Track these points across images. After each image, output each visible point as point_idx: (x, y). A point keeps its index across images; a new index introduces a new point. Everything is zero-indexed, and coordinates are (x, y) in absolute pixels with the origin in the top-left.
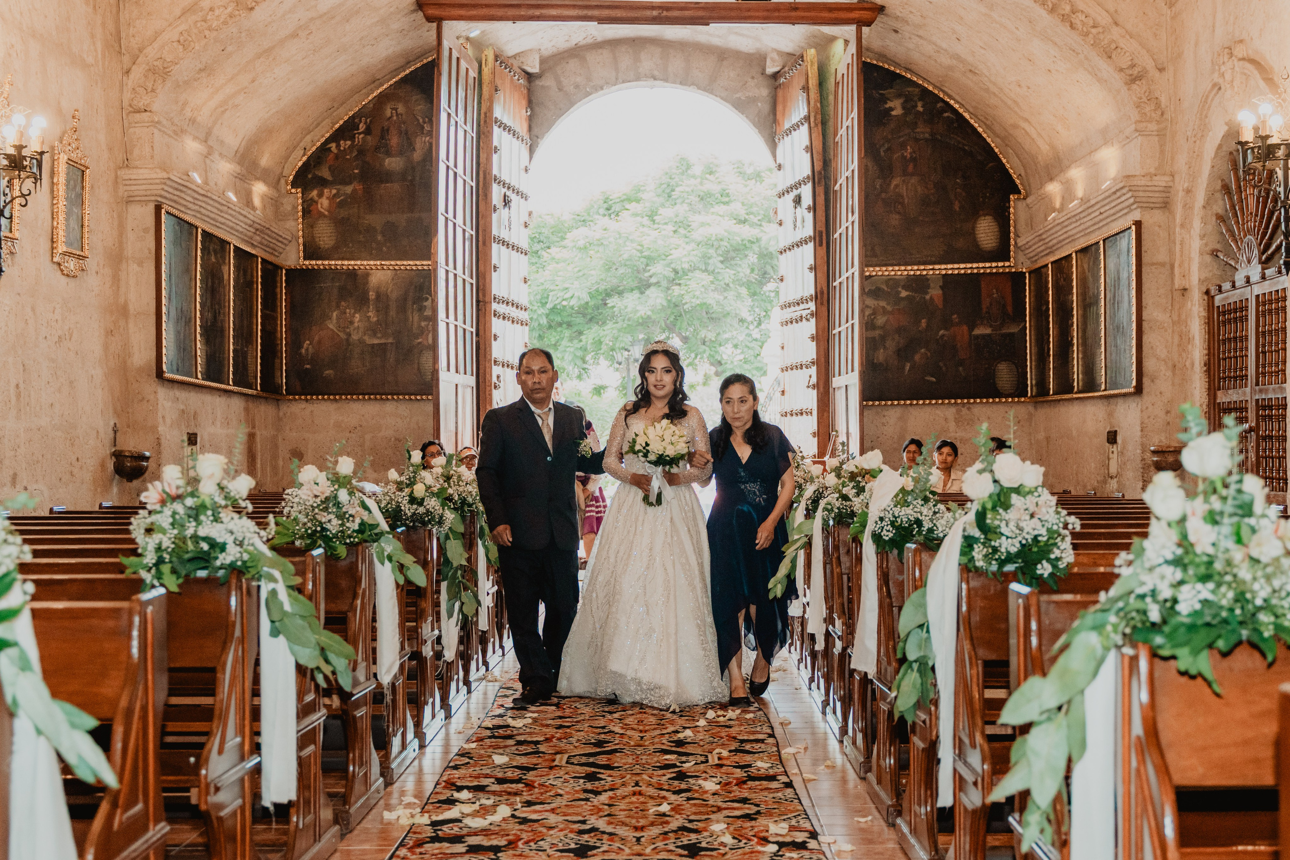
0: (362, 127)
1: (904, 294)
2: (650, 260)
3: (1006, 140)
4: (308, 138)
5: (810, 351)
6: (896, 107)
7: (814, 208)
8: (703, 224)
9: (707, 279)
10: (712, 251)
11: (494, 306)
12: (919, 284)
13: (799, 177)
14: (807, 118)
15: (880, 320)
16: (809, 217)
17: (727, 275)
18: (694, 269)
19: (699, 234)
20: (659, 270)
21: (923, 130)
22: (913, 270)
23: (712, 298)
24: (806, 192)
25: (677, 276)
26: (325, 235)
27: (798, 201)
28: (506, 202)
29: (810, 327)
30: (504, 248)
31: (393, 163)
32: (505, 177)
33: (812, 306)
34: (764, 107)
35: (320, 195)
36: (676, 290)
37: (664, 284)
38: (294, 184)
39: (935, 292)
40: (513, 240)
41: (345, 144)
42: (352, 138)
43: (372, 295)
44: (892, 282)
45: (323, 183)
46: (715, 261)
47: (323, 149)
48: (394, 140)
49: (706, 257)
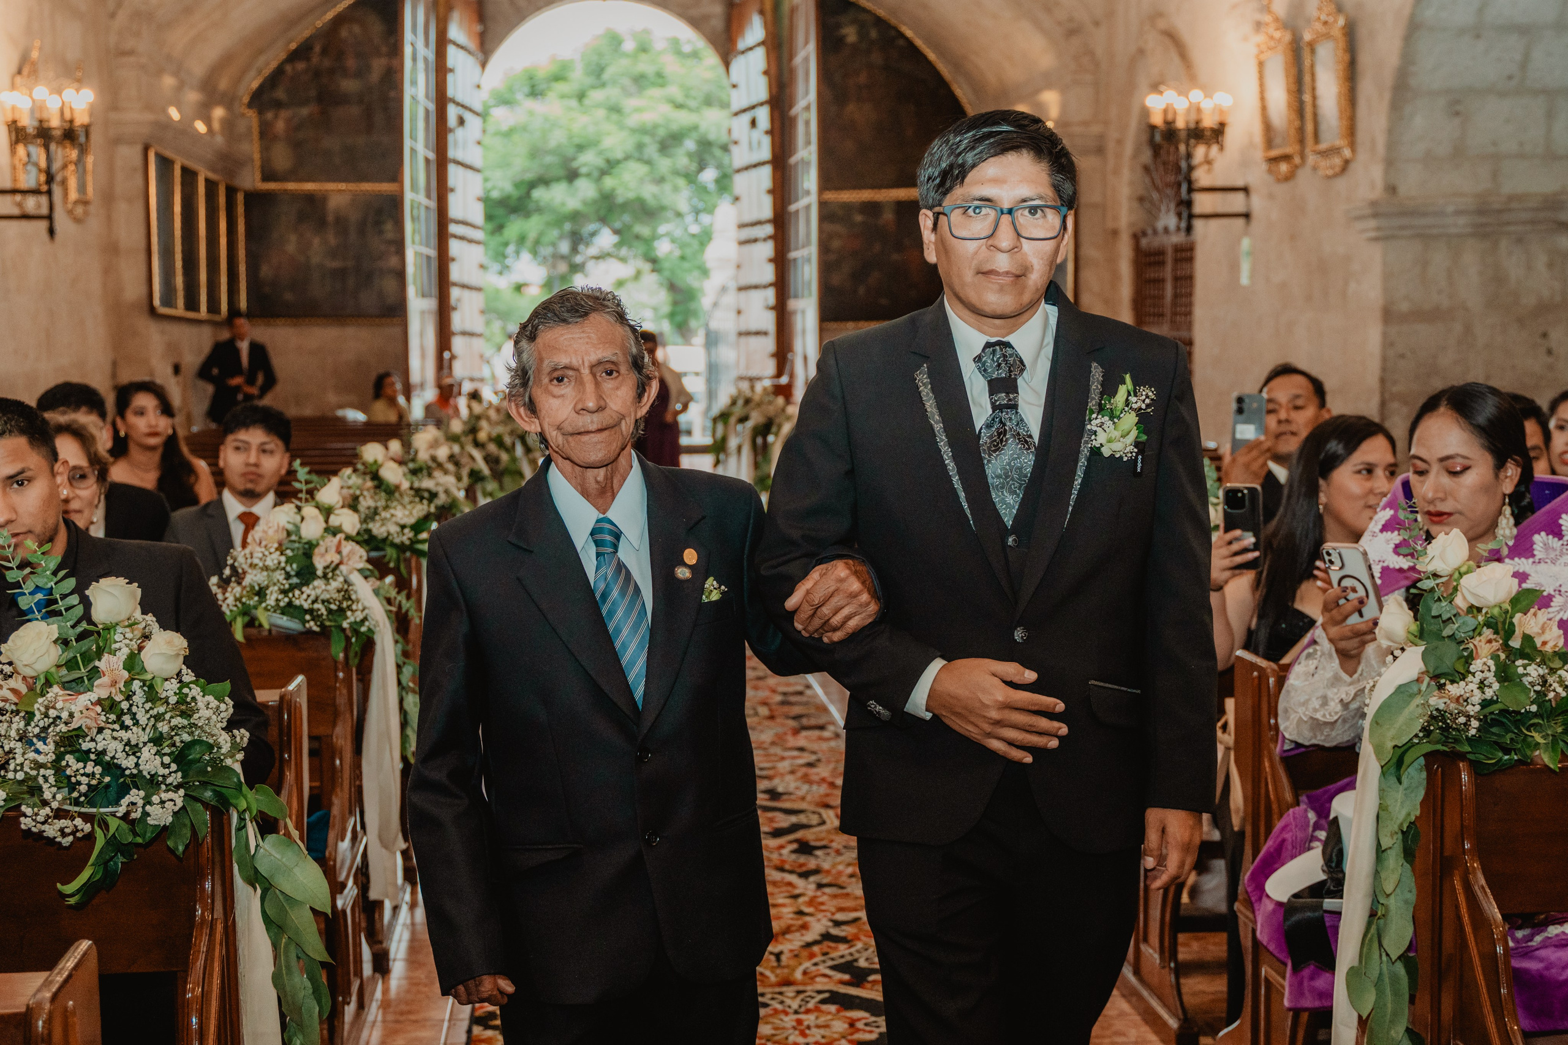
0: (317, 49)
1: (859, 218)
2: (580, 148)
3: (958, 65)
4: (262, 59)
5: (768, 273)
6: (850, 34)
7: (770, 132)
8: (638, 110)
9: (641, 169)
10: (647, 139)
11: (453, 228)
12: (872, 209)
13: (754, 100)
14: (763, 43)
15: (836, 244)
16: (767, 141)
17: (664, 164)
18: (627, 158)
19: (633, 120)
20: (588, 160)
21: (877, 58)
22: (866, 195)
23: (648, 192)
24: (763, 116)
25: (610, 166)
26: (282, 158)
27: (753, 123)
28: (461, 121)
29: (767, 249)
30: (460, 169)
31: (349, 85)
32: (459, 98)
33: (769, 229)
34: (718, 23)
35: (276, 116)
36: (609, 182)
37: (596, 174)
38: (250, 105)
39: (888, 216)
40: (468, 160)
41: (301, 66)
42: (308, 59)
43: (330, 218)
44: (847, 207)
45: (278, 105)
46: (651, 150)
47: (279, 72)
48: (351, 63)
49: (640, 146)
